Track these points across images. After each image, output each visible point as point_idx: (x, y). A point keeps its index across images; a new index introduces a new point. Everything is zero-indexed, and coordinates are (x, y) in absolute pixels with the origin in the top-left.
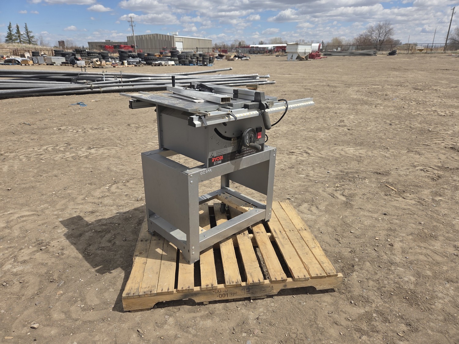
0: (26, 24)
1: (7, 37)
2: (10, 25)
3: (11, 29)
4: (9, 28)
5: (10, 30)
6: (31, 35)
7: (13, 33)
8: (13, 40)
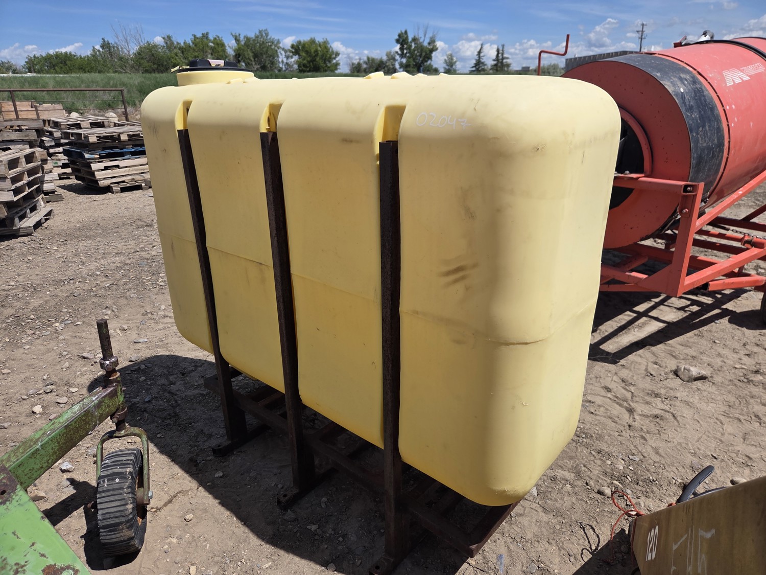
0: (503, 46)
1: (473, 67)
2: (480, 50)
3: (482, 55)
5: (479, 57)
7: (482, 61)
8: (482, 70)
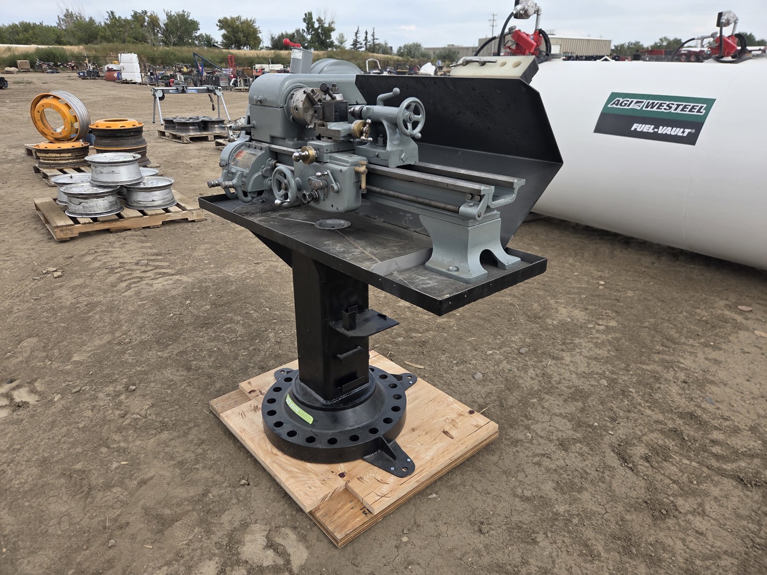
0: (374, 29)
2: (358, 31)
3: (358, 35)
4: (356, 33)
5: (356, 37)
6: (377, 42)
7: (358, 40)
8: (358, 48)
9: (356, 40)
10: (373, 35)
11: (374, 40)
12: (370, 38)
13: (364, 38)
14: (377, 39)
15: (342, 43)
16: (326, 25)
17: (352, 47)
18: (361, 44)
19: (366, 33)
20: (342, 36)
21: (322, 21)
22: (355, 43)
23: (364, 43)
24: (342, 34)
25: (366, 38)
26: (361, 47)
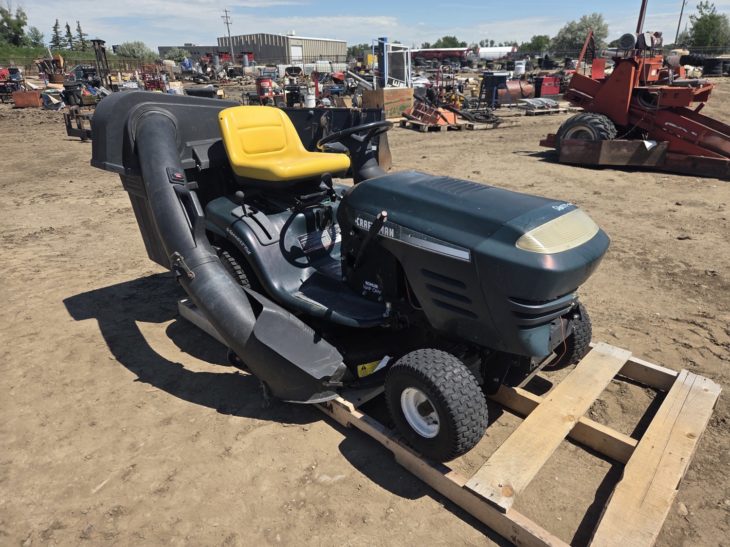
0: (78, 22)
1: (51, 42)
2: (57, 25)
3: (58, 30)
5: (56, 32)
6: (87, 38)
7: (60, 36)
8: (61, 46)
9: (57, 37)
10: (79, 30)
11: (81, 36)
12: (74, 33)
13: (66, 34)
14: (85, 35)
15: (38, 40)
16: (14, 18)
17: (52, 44)
18: (65, 41)
19: (68, 27)
20: (35, 31)
21: (7, 12)
22: (56, 40)
23: (67, 39)
24: (35, 29)
25: (69, 32)
26: (66, 45)
